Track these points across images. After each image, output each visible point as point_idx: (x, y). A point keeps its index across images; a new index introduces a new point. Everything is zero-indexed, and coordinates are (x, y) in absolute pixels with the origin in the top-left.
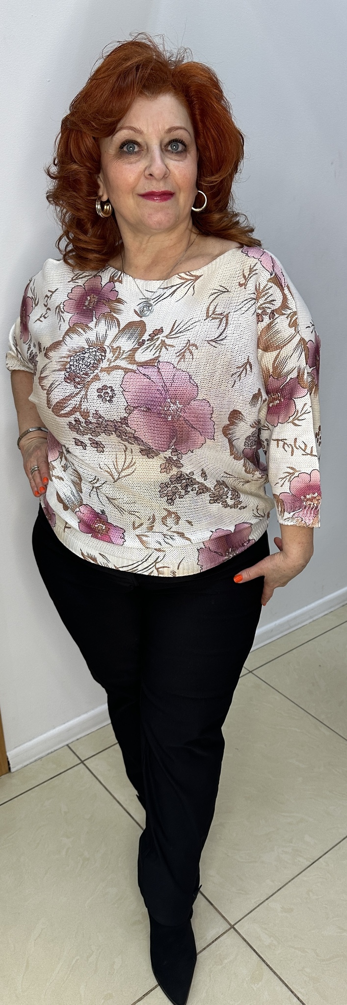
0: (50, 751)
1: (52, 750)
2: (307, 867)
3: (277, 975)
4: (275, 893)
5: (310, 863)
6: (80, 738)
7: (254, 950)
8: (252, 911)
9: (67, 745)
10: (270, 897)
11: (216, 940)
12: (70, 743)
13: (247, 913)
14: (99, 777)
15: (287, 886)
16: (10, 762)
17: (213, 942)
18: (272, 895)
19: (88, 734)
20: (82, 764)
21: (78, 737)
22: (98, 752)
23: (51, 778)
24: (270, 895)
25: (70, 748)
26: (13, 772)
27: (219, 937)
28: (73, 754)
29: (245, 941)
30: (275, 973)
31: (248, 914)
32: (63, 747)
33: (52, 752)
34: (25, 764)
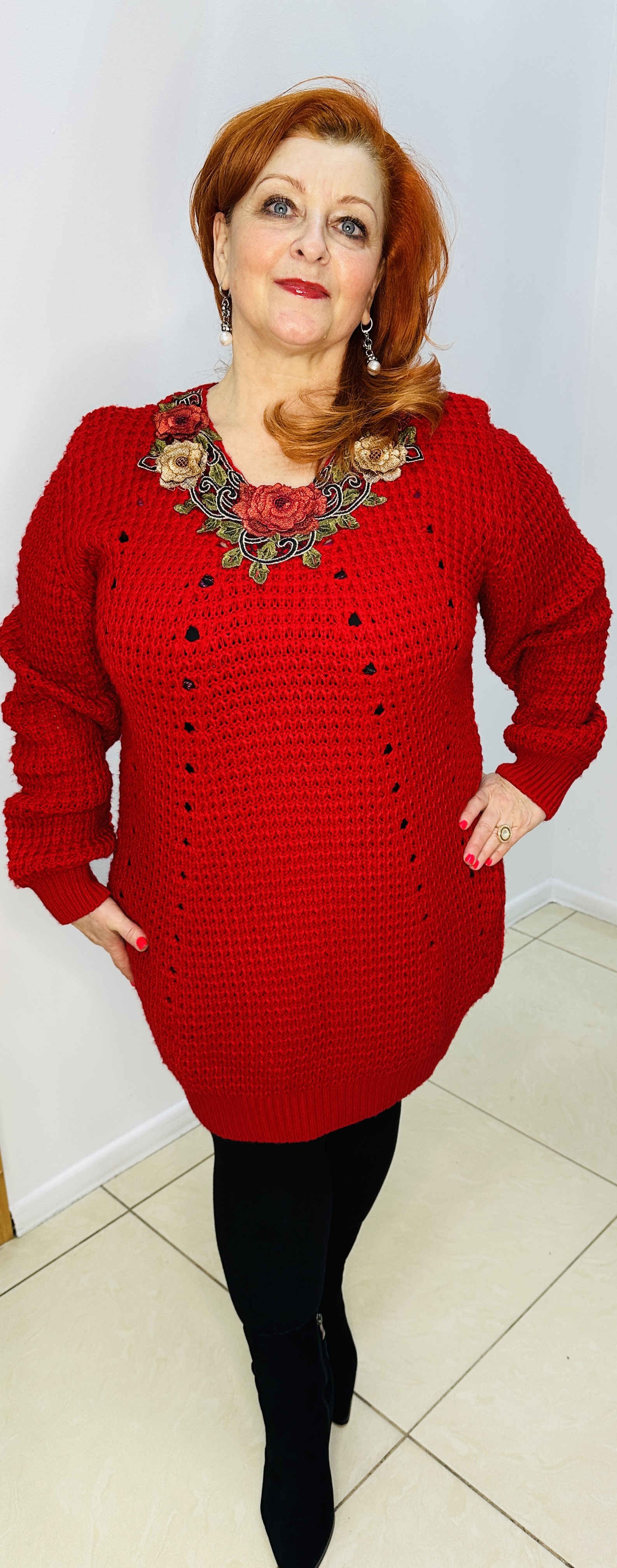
0: (74, 1198)
1: (78, 1196)
2: (503, 1332)
3: (487, 1499)
4: (463, 1377)
5: (508, 1327)
6: (121, 1173)
7: (446, 1466)
8: (432, 1408)
9: (102, 1186)
10: (456, 1384)
11: (385, 1457)
12: (105, 1183)
13: (426, 1411)
14: (160, 1231)
15: (478, 1364)
16: (15, 1222)
17: (381, 1462)
18: (458, 1381)
19: (132, 1167)
20: (129, 1214)
21: (117, 1172)
22: (153, 1192)
23: (84, 1240)
24: (455, 1381)
25: (105, 1189)
26: (21, 1237)
27: (389, 1453)
28: (114, 1200)
29: (430, 1454)
30: (482, 1496)
31: (428, 1412)
32: (95, 1190)
33: (78, 1200)
34: (38, 1221)
